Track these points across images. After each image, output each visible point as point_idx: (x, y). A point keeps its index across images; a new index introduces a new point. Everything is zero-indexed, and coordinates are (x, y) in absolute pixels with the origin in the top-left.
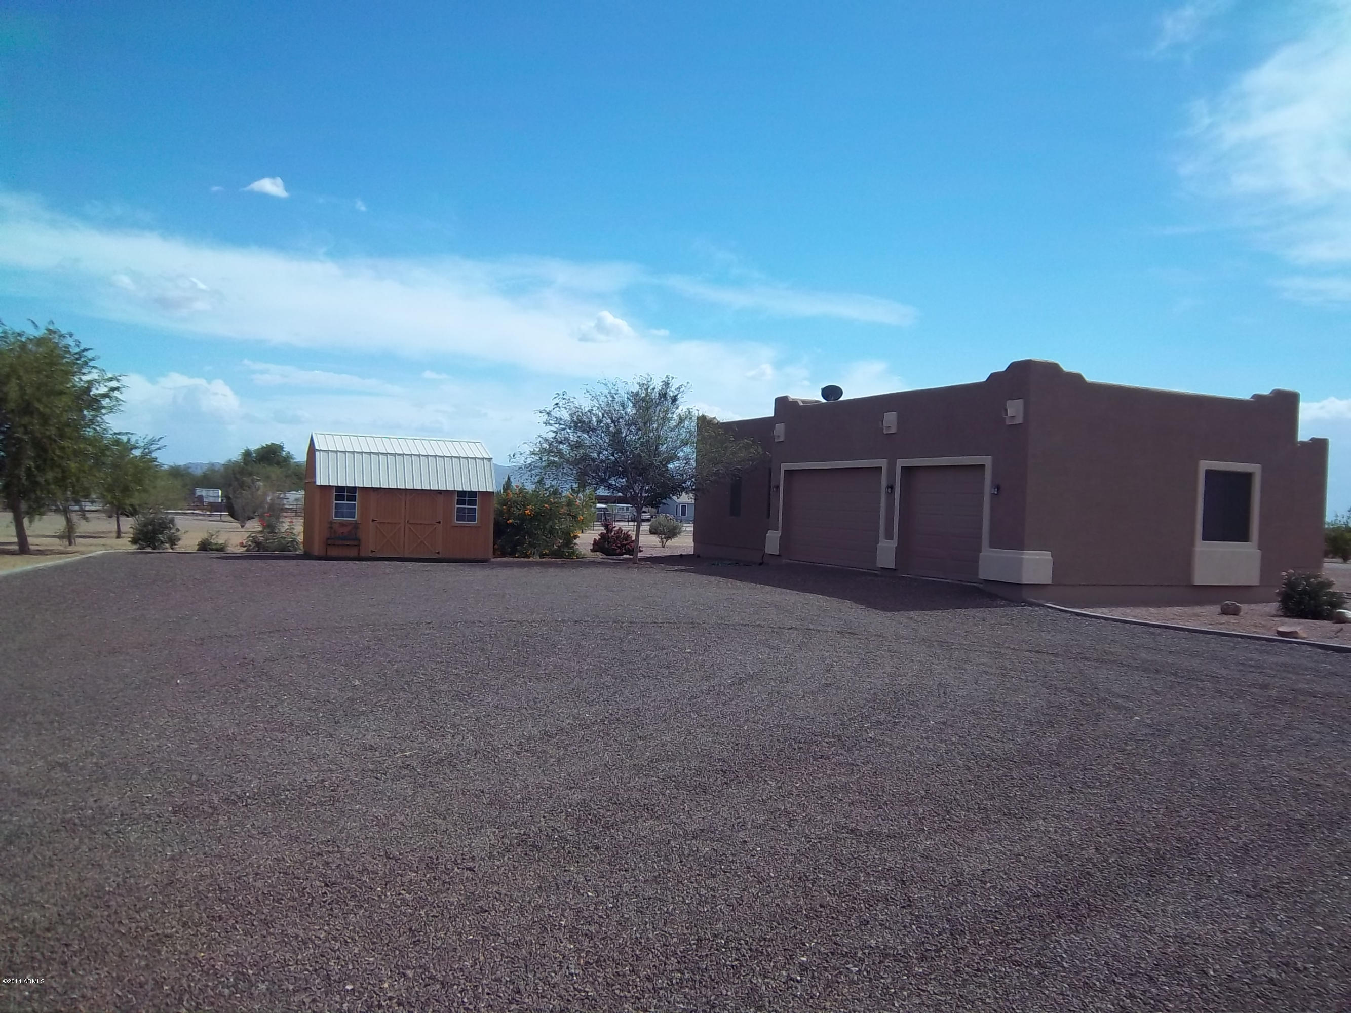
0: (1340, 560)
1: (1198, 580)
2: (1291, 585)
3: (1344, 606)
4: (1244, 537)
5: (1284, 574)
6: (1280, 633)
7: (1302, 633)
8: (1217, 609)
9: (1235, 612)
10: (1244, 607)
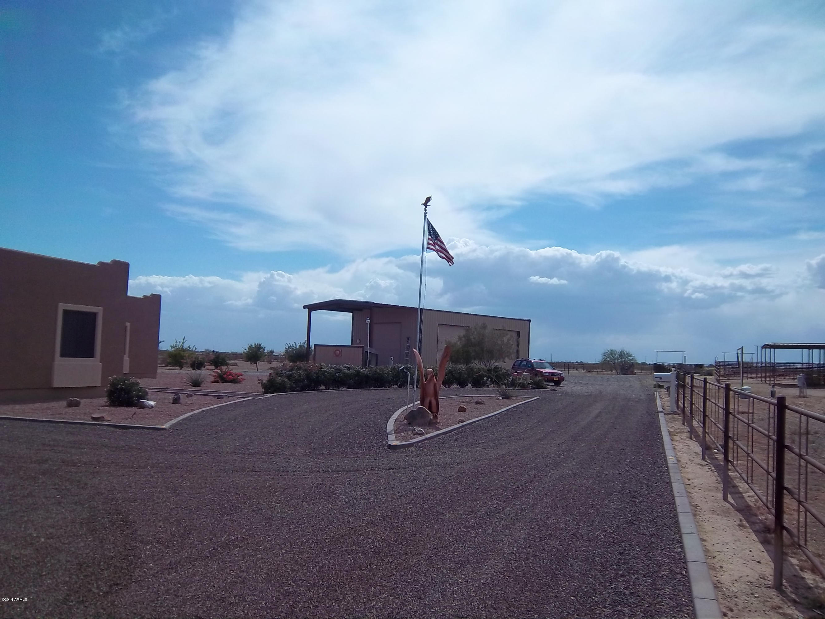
0: (178, 368)
1: (56, 385)
2: (114, 385)
3: (148, 397)
4: (90, 354)
5: (110, 378)
6: (94, 419)
7: (107, 417)
8: (65, 403)
9: (77, 405)
10: (82, 401)
